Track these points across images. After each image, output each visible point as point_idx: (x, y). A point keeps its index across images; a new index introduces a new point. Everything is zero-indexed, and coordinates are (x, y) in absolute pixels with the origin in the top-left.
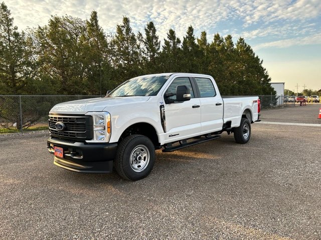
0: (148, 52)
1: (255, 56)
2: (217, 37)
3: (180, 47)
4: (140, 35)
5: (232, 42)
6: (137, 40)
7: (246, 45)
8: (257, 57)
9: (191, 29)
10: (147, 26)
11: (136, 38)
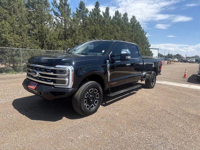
2: (117, 13)
8: (143, 30)
9: (97, 4)
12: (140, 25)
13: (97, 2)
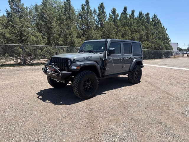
0: (99, 21)
1: (163, 26)
2: (140, 14)
3: (119, 19)
4: (95, 10)
5: (149, 17)
6: (93, 14)
7: (157, 19)
9: (125, 9)
10: (99, 6)
11: (93, 12)
13: (125, 7)
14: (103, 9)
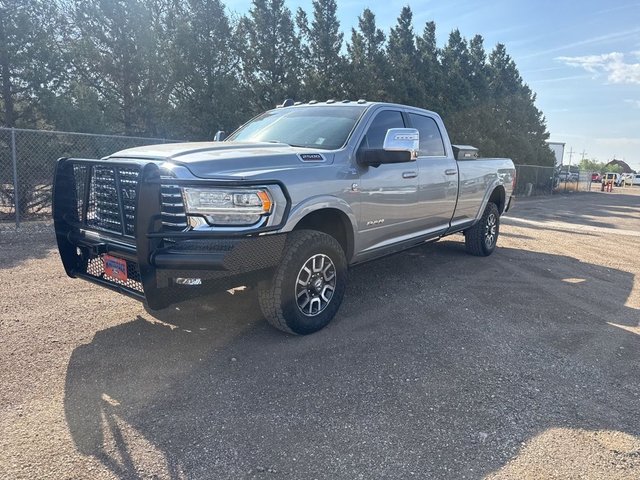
0: (314, 55)
1: (523, 84)
2: (455, 38)
3: (384, 49)
4: (302, 14)
6: (296, 26)
7: (508, 59)
8: (527, 86)
9: (407, 14)
11: (293, 18)
12: (517, 72)
13: (405, 9)
14: (333, 9)
